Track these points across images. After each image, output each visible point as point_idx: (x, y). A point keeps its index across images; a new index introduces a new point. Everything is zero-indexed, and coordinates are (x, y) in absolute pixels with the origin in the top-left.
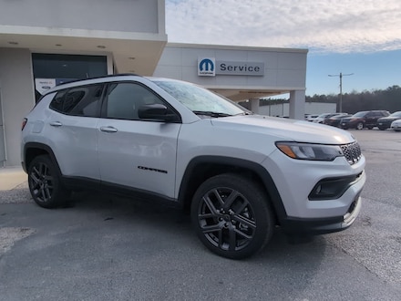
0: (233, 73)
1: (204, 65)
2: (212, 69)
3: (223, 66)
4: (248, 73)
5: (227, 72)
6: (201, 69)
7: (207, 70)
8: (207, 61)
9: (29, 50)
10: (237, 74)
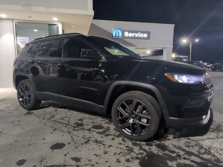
9: (13, 20)
10: (134, 38)
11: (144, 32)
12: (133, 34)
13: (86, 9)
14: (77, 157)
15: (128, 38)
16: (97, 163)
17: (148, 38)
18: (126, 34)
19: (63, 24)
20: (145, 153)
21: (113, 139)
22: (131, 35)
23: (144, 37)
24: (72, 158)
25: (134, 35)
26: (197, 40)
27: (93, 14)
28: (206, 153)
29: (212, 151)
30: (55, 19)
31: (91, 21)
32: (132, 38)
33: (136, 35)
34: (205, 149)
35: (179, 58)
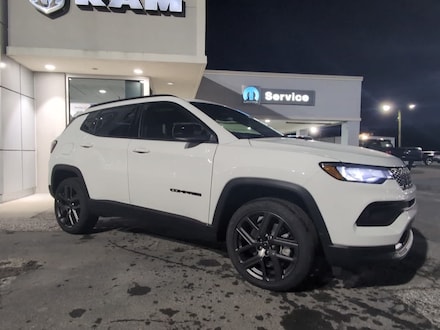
0: (279, 101)
4: (296, 102)
5: (273, 100)
9: (65, 74)
10: (284, 102)
11: (302, 93)
12: (282, 96)
13: (193, 53)
14: (170, 309)
15: (273, 102)
16: (205, 319)
17: (311, 103)
18: (269, 96)
19: (152, 80)
20: (292, 308)
21: (236, 283)
22: (277, 97)
23: (302, 101)
24: (162, 310)
25: (284, 98)
26: (412, 107)
27: (206, 62)
28: (405, 311)
29: (418, 309)
30: (138, 71)
31: (202, 72)
32: (279, 103)
33: (288, 98)
34: (406, 306)
35: (375, 141)
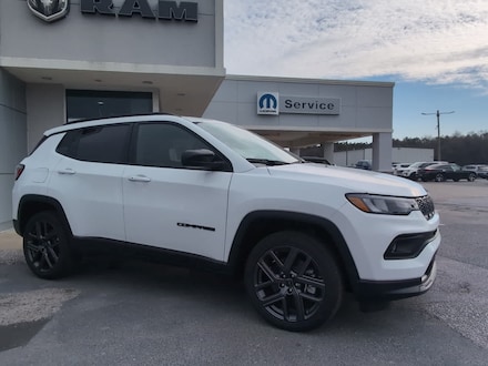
0: (300, 110)
1: (265, 102)
2: (275, 106)
3: (288, 104)
4: (320, 111)
5: (293, 110)
6: (262, 106)
7: (268, 107)
8: (269, 97)
9: (62, 86)
10: (306, 113)
17: (336, 112)
32: (300, 113)
